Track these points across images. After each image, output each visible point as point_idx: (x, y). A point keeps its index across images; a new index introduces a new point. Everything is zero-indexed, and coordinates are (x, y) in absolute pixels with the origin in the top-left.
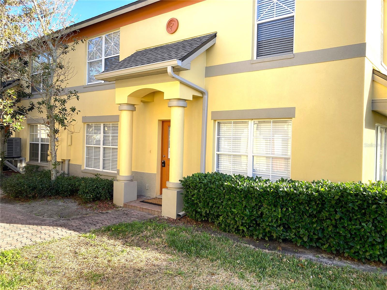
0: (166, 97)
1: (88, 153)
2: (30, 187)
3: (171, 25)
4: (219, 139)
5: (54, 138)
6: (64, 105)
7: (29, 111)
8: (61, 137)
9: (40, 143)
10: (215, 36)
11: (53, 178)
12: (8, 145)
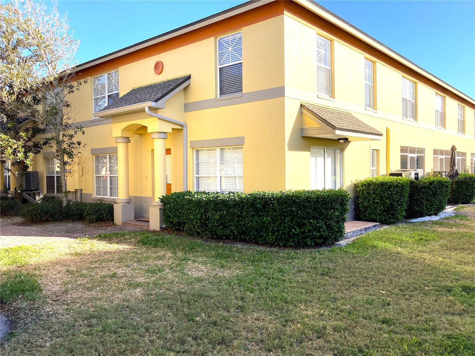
0: (149, 131)
1: (98, 182)
2: (43, 211)
3: (158, 67)
4: (198, 164)
5: (63, 169)
6: (72, 140)
7: (44, 145)
8: (73, 169)
9: (55, 175)
10: (189, 77)
11: (64, 204)
12: (26, 179)
